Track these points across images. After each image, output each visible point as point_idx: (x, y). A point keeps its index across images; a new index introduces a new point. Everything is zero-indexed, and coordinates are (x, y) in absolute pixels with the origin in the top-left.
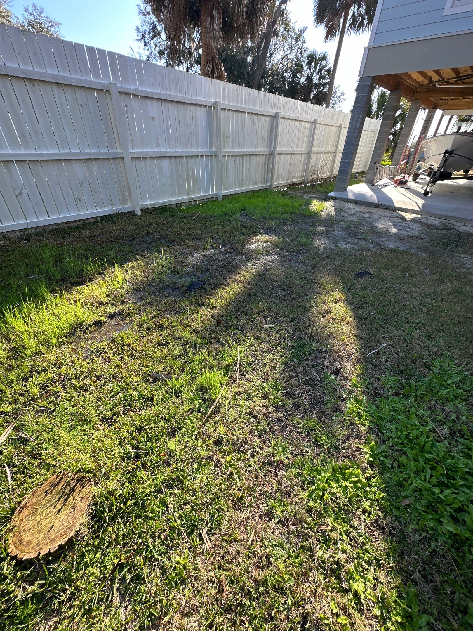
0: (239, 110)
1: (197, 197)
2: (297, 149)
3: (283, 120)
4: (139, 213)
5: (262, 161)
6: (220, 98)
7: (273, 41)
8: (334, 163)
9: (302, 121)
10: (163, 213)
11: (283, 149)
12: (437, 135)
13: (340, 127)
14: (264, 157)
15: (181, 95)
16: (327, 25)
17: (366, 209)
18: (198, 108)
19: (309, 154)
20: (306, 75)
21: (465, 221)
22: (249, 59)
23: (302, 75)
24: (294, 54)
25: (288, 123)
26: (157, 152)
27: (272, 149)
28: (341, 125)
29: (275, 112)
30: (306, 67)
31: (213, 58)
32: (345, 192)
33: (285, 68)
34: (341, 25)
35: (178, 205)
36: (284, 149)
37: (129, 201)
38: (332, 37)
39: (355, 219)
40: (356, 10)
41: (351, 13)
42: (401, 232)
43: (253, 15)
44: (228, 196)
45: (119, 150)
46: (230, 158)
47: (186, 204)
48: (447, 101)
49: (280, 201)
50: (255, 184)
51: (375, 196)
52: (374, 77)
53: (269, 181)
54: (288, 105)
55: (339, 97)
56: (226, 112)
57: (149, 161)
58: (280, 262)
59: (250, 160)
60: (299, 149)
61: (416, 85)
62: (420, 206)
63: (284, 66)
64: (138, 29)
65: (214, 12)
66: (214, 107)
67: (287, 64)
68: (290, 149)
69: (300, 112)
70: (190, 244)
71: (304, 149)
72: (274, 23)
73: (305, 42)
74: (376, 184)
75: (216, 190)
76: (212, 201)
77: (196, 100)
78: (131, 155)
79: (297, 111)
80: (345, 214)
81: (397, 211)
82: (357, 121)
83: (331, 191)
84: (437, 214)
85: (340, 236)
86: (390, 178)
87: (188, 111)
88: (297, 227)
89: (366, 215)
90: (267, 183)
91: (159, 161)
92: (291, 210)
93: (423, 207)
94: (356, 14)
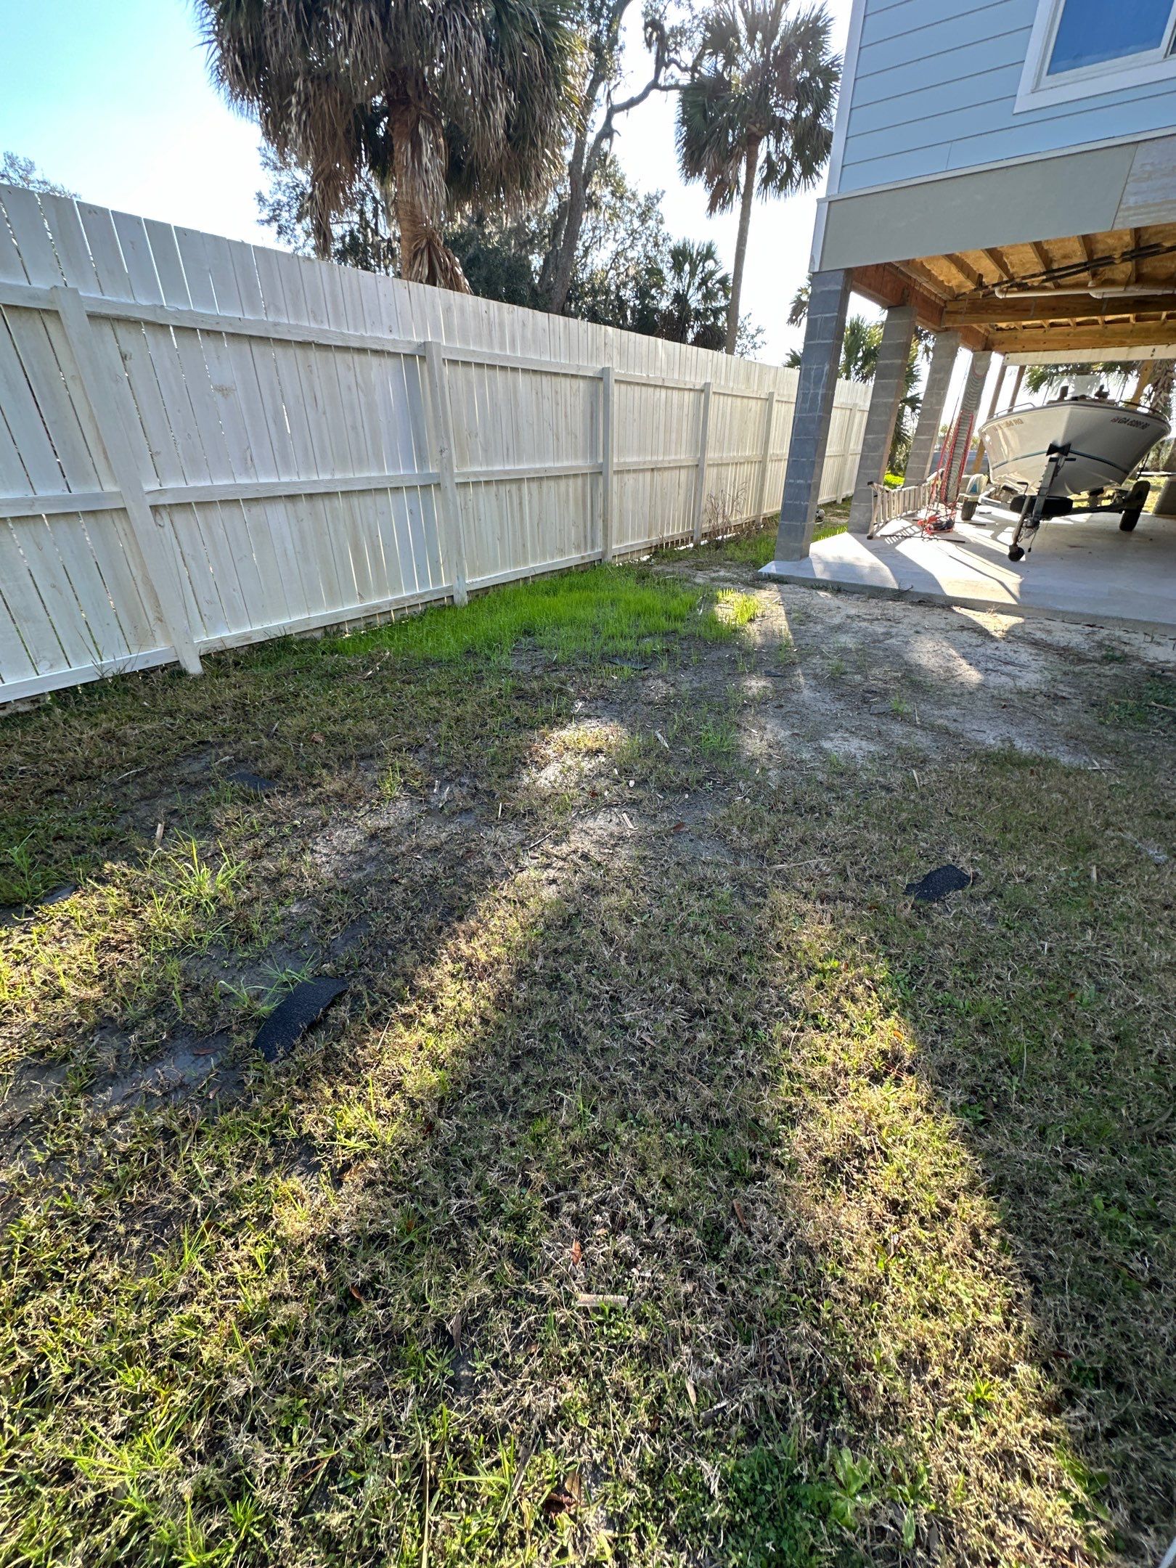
0: (497, 363)
1: (391, 603)
2: (667, 458)
3: (623, 387)
4: (195, 667)
5: (576, 490)
6: (436, 332)
7: (588, 221)
8: (763, 485)
9: (673, 388)
10: (279, 658)
11: (629, 460)
12: (1015, 410)
13: (769, 400)
14: (580, 481)
15: (313, 325)
16: (709, 181)
17: (874, 608)
18: (374, 361)
19: (698, 467)
20: (672, 292)
21: (1152, 630)
22: (536, 261)
23: (662, 293)
24: (639, 248)
25: (637, 395)
26: (246, 486)
27: (601, 460)
28: (771, 394)
29: (600, 367)
30: (669, 275)
31: (430, 243)
32: (804, 561)
33: (622, 277)
34: (742, 180)
35: (332, 631)
36: (632, 459)
37: (158, 634)
38: (723, 207)
39: (847, 640)
40: (772, 149)
41: (762, 156)
42: (995, 680)
43: (524, 142)
44: (486, 590)
45: (110, 488)
46: (483, 489)
47: (356, 624)
48: (1013, 333)
49: (630, 597)
50: (562, 552)
51: (886, 568)
52: (849, 272)
53: (600, 540)
54: (631, 350)
55: (753, 337)
56: (460, 369)
57: (220, 513)
58: (640, 840)
59: (540, 493)
60: (673, 457)
61: (945, 297)
62: (1015, 590)
63: (618, 275)
64: (261, 199)
65: (421, 130)
66: (421, 355)
67: (627, 270)
68: (649, 459)
69: (664, 367)
70: (332, 785)
71: (684, 456)
72: (587, 179)
73: (661, 222)
74: (878, 534)
75: (449, 578)
76: (440, 608)
77: (362, 337)
78: (150, 500)
79: (658, 364)
80: (819, 627)
81: (955, 608)
82: (817, 383)
83: (767, 560)
84: (1065, 613)
85: (823, 707)
86: (907, 517)
87: (341, 369)
88: (686, 682)
89: (880, 629)
90: (593, 548)
91: (257, 510)
92: (665, 624)
93: (1021, 592)
94: (774, 157)
